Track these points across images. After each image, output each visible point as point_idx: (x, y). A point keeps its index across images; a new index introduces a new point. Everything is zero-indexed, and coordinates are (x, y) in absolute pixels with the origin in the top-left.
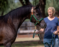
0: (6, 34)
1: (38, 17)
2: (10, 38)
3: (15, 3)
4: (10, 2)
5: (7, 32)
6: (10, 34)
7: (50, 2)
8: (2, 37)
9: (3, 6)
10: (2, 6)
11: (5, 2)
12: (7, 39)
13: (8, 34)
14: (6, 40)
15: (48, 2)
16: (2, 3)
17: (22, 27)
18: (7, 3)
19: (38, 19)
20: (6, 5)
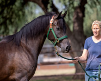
0: (20, 63)
1: (58, 33)
2: (26, 69)
3: (35, 14)
4: (28, 12)
5: (20, 61)
6: (26, 64)
7: (92, 12)
8: (14, 69)
9: (17, 19)
10: (15, 19)
11: (20, 13)
12: (21, 71)
13: (22, 64)
14: (19, 73)
15: (88, 12)
16: (16, 15)
17: (47, 53)
18: (24, 14)
19: (59, 36)
20: (21, 17)
